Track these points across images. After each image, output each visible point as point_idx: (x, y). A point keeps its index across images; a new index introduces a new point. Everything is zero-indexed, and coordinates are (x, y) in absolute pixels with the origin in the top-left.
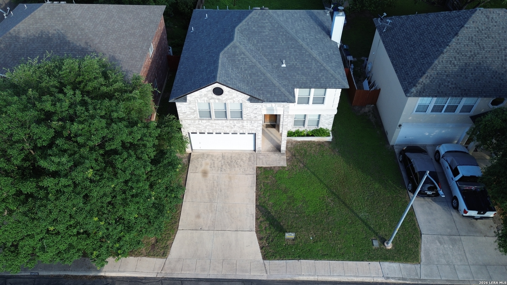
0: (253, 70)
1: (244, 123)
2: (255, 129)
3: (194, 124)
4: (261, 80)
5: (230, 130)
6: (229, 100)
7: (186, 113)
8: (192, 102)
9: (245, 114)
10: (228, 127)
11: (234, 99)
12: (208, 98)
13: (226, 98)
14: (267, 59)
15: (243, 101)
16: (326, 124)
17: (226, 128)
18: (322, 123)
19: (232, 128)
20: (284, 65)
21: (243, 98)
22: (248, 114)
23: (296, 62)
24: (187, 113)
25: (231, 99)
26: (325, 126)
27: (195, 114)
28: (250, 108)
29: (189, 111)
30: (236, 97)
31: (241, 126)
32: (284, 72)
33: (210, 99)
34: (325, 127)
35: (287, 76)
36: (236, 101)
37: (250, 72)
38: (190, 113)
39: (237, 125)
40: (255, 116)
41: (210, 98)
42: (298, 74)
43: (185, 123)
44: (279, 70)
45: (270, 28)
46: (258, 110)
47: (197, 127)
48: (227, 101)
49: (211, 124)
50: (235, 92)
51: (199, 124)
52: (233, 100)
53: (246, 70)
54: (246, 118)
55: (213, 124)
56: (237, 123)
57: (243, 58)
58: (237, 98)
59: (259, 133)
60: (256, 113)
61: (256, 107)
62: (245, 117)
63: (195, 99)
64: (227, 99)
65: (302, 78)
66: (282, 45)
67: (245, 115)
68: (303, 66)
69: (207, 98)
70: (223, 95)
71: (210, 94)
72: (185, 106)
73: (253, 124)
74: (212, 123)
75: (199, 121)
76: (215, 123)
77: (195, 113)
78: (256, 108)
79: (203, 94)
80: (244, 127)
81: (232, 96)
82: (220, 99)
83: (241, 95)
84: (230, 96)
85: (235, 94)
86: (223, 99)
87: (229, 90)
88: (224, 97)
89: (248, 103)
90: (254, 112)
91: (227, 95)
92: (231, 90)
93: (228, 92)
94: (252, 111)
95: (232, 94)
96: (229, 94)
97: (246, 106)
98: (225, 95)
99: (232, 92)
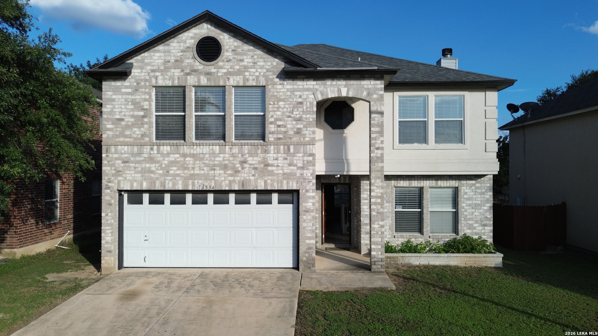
1: (269, 153)
2: (298, 173)
3: (138, 159)
5: (231, 178)
6: (235, 77)
7: (122, 120)
8: (143, 84)
9: (271, 123)
10: (225, 167)
11: (247, 74)
12: (182, 71)
13: (225, 71)
15: (267, 78)
16: (476, 222)
17: (222, 172)
18: (465, 220)
19: (237, 172)
21: (268, 71)
22: (279, 123)
24: (126, 120)
25: (239, 73)
26: (475, 228)
27: (146, 123)
28: (283, 100)
29: (131, 113)
31: (260, 163)
33: (188, 74)
34: (476, 234)
36: (251, 78)
38: (132, 120)
39: (250, 160)
40: (299, 126)
41: (188, 71)
43: (116, 156)
46: (305, 107)
47: (144, 171)
48: (229, 79)
49: (182, 159)
50: (249, 50)
51: (151, 160)
52: (244, 76)
54: (275, 136)
55: (188, 159)
56: (251, 154)
58: (254, 70)
59: (308, 188)
60: (299, 120)
61: (300, 97)
62: (273, 133)
63: (152, 74)
64: (229, 73)
67: (273, 126)
69: (179, 70)
70: (220, 62)
71: (188, 59)
72: (124, 97)
73: (294, 155)
74: (185, 155)
75: (152, 149)
76: (193, 156)
77: (146, 120)
78: (300, 100)
79: (172, 60)
80: (270, 168)
81: (242, 64)
82: (212, 73)
83: (262, 60)
84: (237, 65)
85: (250, 56)
86: (219, 74)
87: (235, 47)
88: (221, 68)
89: (280, 87)
90: (295, 113)
91: (229, 61)
92: (241, 45)
93: (232, 51)
94: (290, 112)
95: (241, 58)
96: (234, 58)
97: (275, 94)
98: (225, 61)
99: (242, 50)
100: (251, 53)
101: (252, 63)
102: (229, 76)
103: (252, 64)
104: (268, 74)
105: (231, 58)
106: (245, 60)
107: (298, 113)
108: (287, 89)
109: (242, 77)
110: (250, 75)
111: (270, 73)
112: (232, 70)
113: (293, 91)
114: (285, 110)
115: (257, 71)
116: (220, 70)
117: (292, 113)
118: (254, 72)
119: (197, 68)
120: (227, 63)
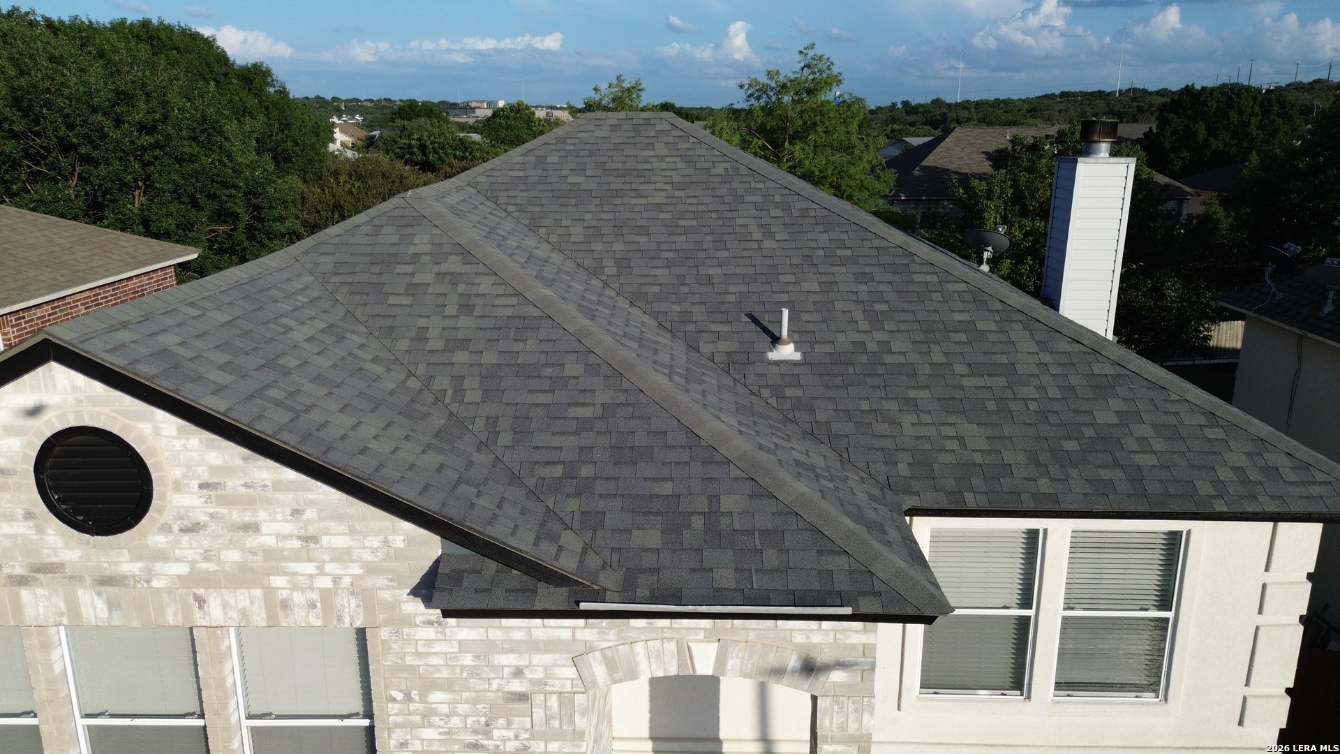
0: (518, 347)
4: (587, 412)
6: (228, 596)
11: (279, 581)
13: (182, 569)
14: (655, 315)
15: (367, 600)
20: (787, 352)
21: (371, 569)
23: (879, 336)
25: (243, 577)
28: (448, 686)
30: (296, 556)
32: (789, 392)
33: (22, 581)
35: (820, 415)
36: (298, 597)
37: (489, 358)
41: (19, 571)
42: (912, 405)
44: (751, 379)
45: (676, 179)
46: (539, 714)
48: (201, 601)
50: (278, 486)
52: (270, 592)
53: (455, 344)
57: (455, 279)
58: (309, 568)
61: (518, 673)
64: (195, 579)
65: (950, 431)
66: (760, 249)
68: (938, 358)
70: (148, 532)
78: (517, 686)
81: (251, 541)
82: (125, 577)
83: (343, 528)
84: (232, 544)
85: (288, 511)
86: (156, 583)
87: (213, 469)
88: (163, 556)
89: (430, 633)
90: (496, 734)
91: (193, 528)
92: (238, 462)
93: (201, 486)
94: (476, 732)
95: (248, 518)
96: (212, 516)
97: (409, 660)
98: (176, 528)
99: (246, 485)
100: (288, 497)
101: (299, 538)
102: (201, 591)
103: (296, 544)
104: (370, 582)
105: (203, 518)
106: (265, 528)
107: (511, 734)
108: (460, 642)
109: (258, 593)
110: (295, 587)
111: (382, 581)
112: (212, 567)
113: (485, 650)
114: (456, 721)
115: (321, 572)
116: (158, 566)
117: (488, 734)
118: (311, 577)
119: (54, 559)
120: (185, 538)
